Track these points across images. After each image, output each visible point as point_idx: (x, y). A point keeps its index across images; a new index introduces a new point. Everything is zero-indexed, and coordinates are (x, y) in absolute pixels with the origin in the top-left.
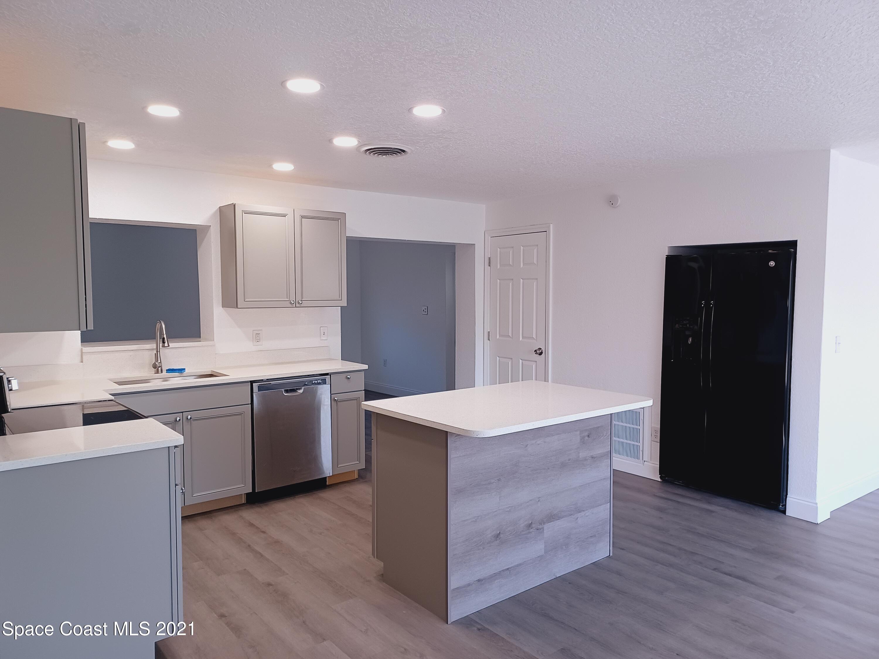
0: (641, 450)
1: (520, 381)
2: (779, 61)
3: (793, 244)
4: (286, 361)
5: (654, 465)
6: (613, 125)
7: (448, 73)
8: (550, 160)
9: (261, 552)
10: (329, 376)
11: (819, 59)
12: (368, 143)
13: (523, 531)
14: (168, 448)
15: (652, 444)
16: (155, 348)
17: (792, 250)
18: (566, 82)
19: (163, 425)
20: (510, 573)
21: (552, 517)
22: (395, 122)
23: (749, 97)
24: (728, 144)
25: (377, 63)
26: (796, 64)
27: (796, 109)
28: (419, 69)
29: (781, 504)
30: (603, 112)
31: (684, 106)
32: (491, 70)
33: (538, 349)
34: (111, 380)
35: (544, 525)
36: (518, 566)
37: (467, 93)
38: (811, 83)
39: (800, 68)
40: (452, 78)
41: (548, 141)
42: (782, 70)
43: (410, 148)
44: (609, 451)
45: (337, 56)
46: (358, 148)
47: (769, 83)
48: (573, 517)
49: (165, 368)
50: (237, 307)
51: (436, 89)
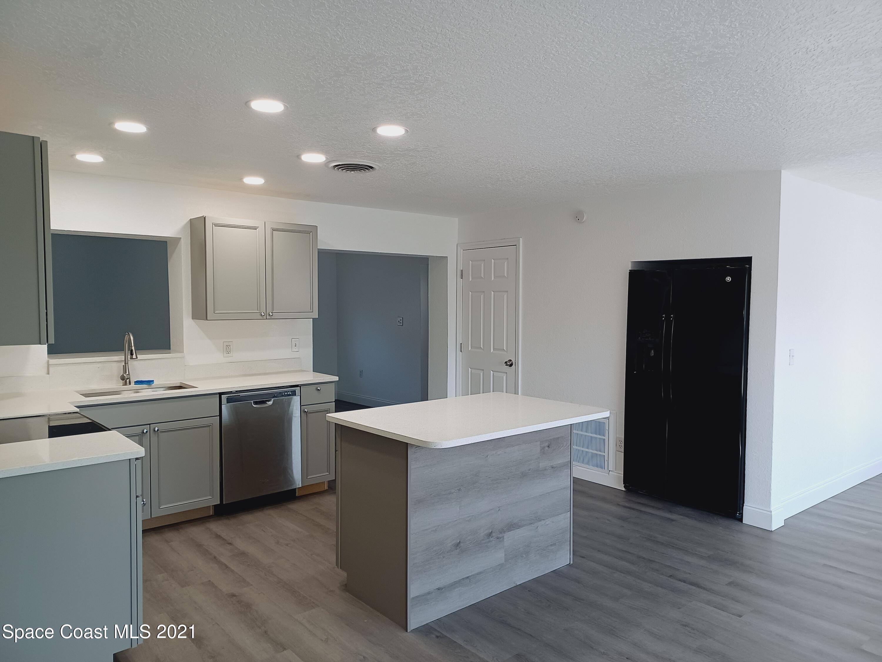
0: (607, 460)
1: (491, 392)
2: (719, 91)
3: (748, 260)
4: (256, 373)
5: (617, 474)
6: (571, 146)
7: (407, 96)
8: (515, 177)
9: (226, 563)
10: (299, 388)
11: (755, 90)
12: (336, 159)
13: (483, 540)
14: (129, 460)
15: (617, 454)
16: (124, 360)
17: (747, 266)
18: (521, 106)
19: (126, 437)
20: (470, 581)
21: (512, 526)
22: (361, 140)
23: (697, 121)
24: (684, 164)
25: (338, 86)
26: (735, 94)
27: (742, 133)
28: (378, 93)
29: (738, 512)
30: (560, 134)
31: (636, 129)
32: (448, 95)
33: (509, 360)
34: (77, 392)
35: (505, 534)
36: (478, 574)
37: (427, 115)
38: (752, 110)
39: (740, 97)
40: (412, 101)
41: (511, 159)
42: (723, 98)
43: (378, 164)
44: (569, 461)
45: (298, 80)
46: (326, 164)
47: (713, 110)
48: (533, 526)
49: (133, 380)
50: (207, 319)
51: (397, 110)
